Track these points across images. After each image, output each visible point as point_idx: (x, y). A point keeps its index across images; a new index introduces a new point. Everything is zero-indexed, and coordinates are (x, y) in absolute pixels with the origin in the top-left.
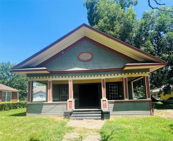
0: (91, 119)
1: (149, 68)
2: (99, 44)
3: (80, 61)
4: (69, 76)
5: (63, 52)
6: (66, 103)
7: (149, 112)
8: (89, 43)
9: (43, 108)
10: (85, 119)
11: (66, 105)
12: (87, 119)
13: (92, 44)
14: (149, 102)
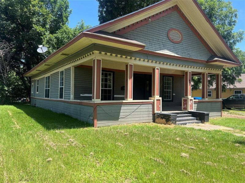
0: (193, 123)
1: (223, 66)
2: (189, 23)
3: (169, 41)
4: (157, 62)
5: (150, 19)
6: (152, 103)
7: (219, 114)
8: (180, 17)
9: (121, 111)
10: (189, 123)
11: (151, 105)
12: (190, 123)
13: (182, 20)
14: (220, 103)
